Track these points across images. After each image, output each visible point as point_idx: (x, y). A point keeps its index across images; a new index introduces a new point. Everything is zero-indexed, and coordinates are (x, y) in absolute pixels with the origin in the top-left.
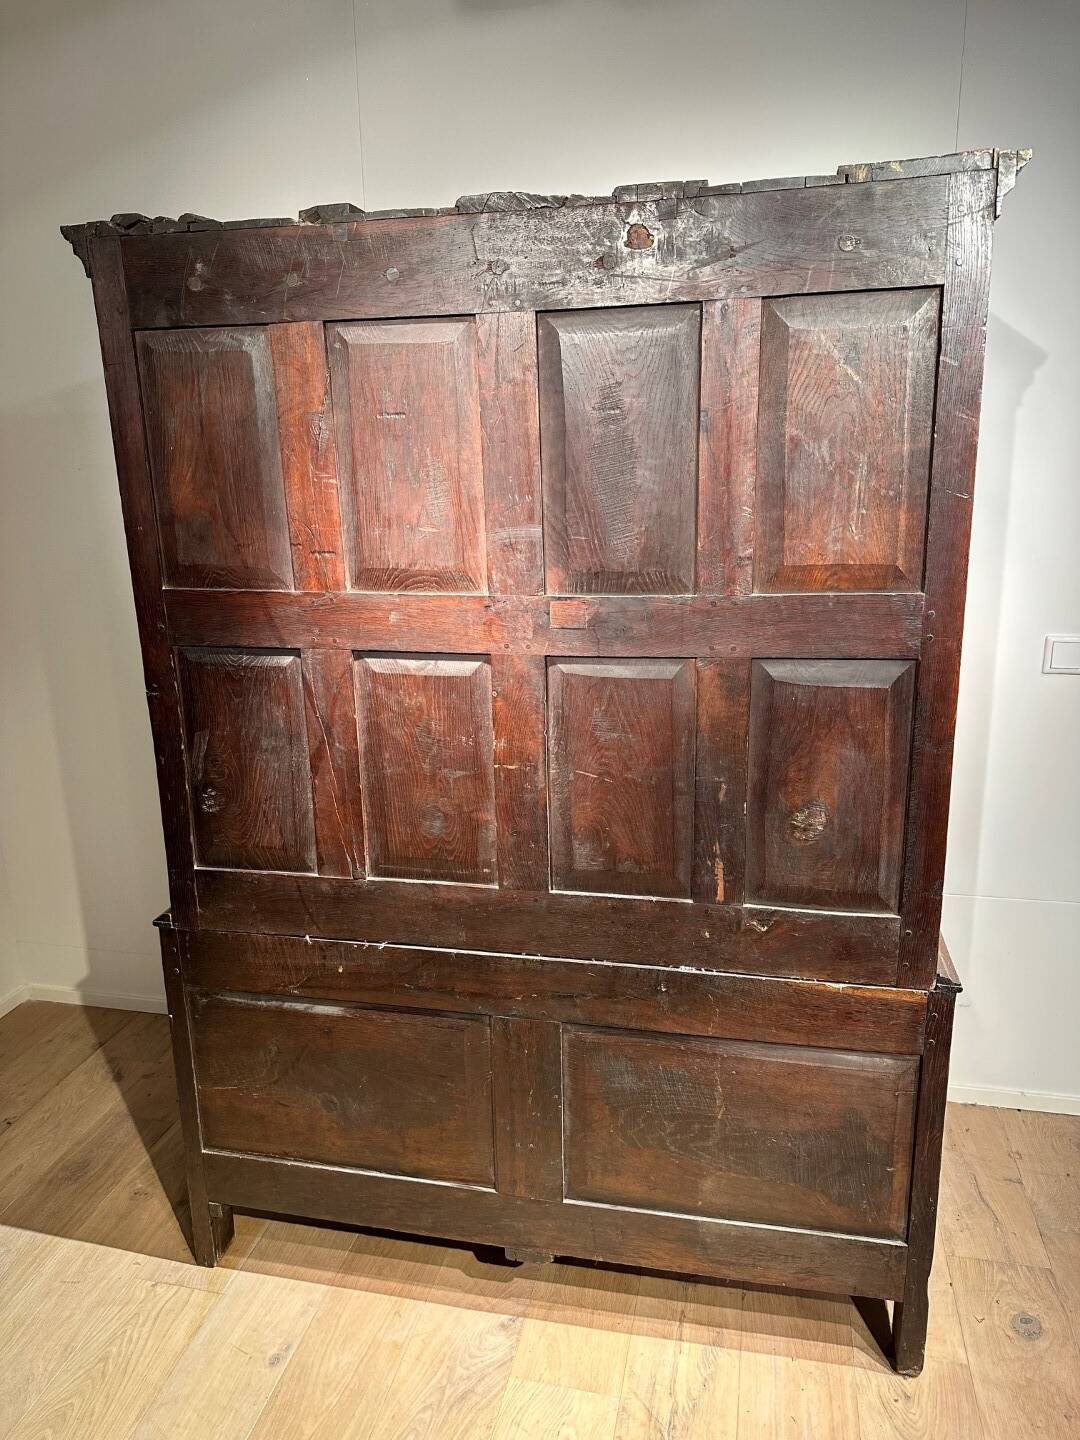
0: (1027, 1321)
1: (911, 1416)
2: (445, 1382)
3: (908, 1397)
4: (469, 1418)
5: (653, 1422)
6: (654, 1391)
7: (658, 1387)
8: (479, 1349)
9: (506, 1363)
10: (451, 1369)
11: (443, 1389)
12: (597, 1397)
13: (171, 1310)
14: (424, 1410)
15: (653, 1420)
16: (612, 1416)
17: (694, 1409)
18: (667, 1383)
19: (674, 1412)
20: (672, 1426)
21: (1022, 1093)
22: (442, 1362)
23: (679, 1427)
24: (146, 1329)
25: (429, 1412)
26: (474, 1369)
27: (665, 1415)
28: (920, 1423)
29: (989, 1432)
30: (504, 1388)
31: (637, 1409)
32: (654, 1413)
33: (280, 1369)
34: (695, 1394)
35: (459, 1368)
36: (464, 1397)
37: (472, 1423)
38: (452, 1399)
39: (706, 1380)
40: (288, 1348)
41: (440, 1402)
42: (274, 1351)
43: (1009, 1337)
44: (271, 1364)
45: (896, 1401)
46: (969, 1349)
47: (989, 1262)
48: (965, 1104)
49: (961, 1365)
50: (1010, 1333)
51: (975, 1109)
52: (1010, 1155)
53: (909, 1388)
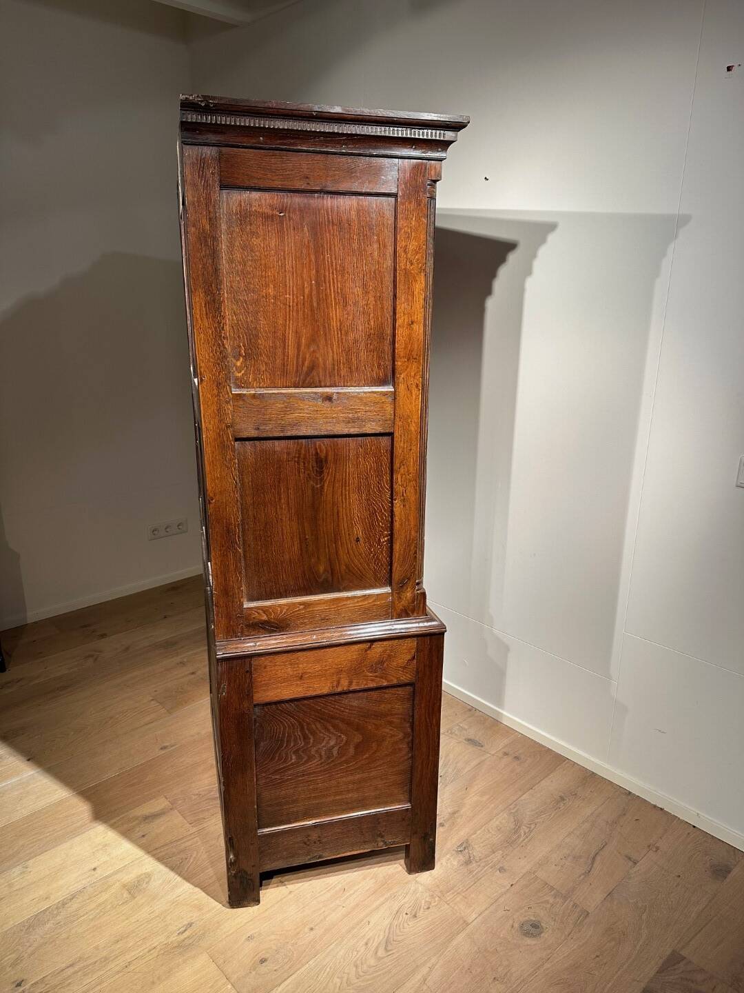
0: (536, 926)
1: (405, 925)
3: (415, 916)
13: (149, 712)
24: (134, 714)
28: (405, 930)
33: (163, 752)
37: (208, 810)
40: (173, 746)
42: (167, 744)
43: (513, 926)
44: (162, 749)
45: (406, 914)
46: (480, 918)
47: (552, 888)
48: (655, 806)
49: (465, 921)
50: (516, 925)
51: (661, 812)
52: (649, 846)
53: (420, 914)
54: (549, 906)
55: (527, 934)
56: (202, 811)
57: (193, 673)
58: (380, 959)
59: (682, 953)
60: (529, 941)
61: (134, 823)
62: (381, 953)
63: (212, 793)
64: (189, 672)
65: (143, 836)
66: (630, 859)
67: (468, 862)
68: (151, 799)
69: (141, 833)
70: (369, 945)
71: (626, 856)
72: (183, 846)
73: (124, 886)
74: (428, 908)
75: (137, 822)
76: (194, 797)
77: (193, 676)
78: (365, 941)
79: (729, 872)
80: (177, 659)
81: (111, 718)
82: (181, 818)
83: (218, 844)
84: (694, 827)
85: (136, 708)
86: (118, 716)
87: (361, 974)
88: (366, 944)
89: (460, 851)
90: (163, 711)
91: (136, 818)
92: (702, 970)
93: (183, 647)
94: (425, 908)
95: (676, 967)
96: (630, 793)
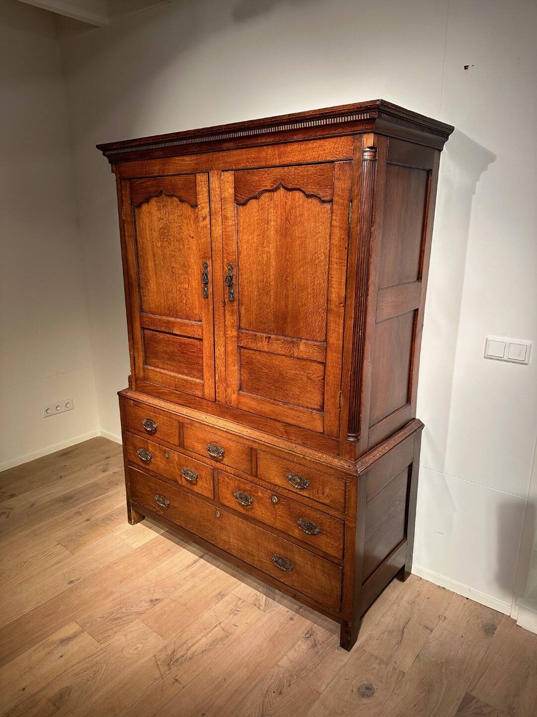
0: (369, 688)
1: (274, 701)
2: (115, 611)
3: (280, 693)
4: (112, 626)
5: (171, 656)
6: (182, 646)
7: (184, 646)
8: (136, 605)
9: (140, 614)
10: (121, 608)
11: (113, 613)
12: (161, 638)
13: (56, 554)
14: (102, 617)
15: (173, 655)
16: (160, 647)
17: (191, 658)
18: (190, 645)
19: (183, 656)
20: (177, 660)
21: (470, 589)
22: (120, 604)
23: (179, 662)
24: (44, 557)
25: (102, 619)
26: (128, 611)
27: (178, 656)
28: (275, 705)
30: (132, 622)
31: (170, 650)
32: (175, 653)
33: (71, 585)
34: (196, 653)
35: (124, 609)
36: (116, 619)
37: (112, 628)
38: (113, 618)
39: (206, 650)
40: (78, 580)
41: (108, 617)
42: (73, 579)
43: (352, 691)
44: (69, 583)
45: (274, 692)
46: (328, 688)
47: (377, 657)
48: (439, 587)
49: (318, 692)
50: (355, 690)
51: (443, 590)
52: (439, 617)
53: (285, 690)
54: (376, 671)
55: (363, 695)
56: (107, 630)
57: (88, 520)
59: (472, 694)
60: (365, 701)
61: (52, 647)
63: (113, 615)
64: (84, 519)
65: (61, 656)
66: (427, 628)
67: (314, 646)
68: (65, 625)
69: (60, 654)
71: (425, 626)
72: (95, 660)
73: (50, 700)
74: (290, 685)
75: (55, 645)
76: (99, 620)
77: (87, 523)
79: (495, 629)
80: (74, 510)
81: (25, 563)
82: (90, 638)
83: (122, 656)
84: (467, 599)
85: (46, 552)
86: (30, 560)
89: (308, 637)
90: (67, 553)
91: (53, 643)
92: (487, 705)
93: (77, 500)
94: (287, 685)
95: (470, 705)
96: (421, 578)
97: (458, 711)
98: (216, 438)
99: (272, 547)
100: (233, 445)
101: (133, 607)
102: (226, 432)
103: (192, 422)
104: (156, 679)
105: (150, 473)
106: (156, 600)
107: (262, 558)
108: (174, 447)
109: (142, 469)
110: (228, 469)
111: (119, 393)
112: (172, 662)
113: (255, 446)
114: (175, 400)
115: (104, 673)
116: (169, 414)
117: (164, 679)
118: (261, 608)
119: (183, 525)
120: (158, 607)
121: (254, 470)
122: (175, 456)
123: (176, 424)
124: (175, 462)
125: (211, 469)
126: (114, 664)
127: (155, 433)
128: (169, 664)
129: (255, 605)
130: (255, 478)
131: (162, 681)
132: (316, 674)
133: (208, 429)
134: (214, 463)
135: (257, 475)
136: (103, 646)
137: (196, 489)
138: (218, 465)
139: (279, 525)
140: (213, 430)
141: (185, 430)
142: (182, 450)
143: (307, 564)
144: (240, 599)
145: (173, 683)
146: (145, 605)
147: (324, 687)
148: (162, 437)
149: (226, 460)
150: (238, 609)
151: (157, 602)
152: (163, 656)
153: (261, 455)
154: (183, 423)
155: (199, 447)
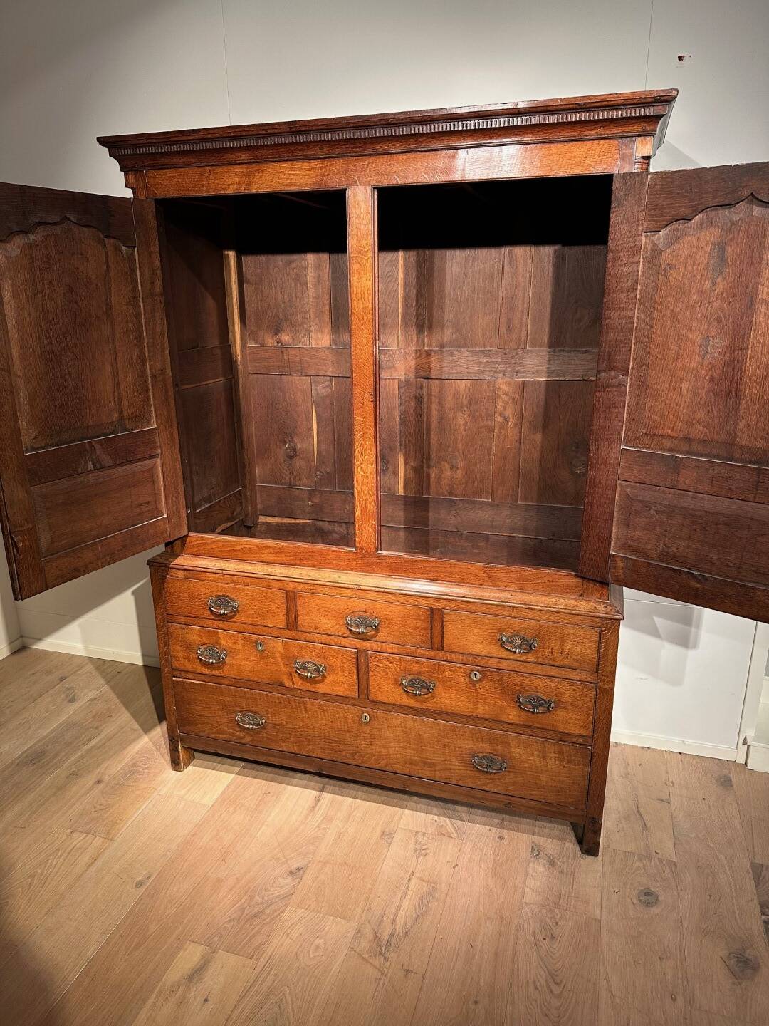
0: (649, 894)
1: (552, 950)
2: (246, 905)
3: (553, 937)
4: (257, 929)
5: (376, 940)
6: (381, 922)
7: (385, 920)
8: (273, 886)
9: (287, 897)
10: (252, 898)
11: (243, 910)
12: (343, 922)
13: (79, 848)
14: (230, 921)
15: (377, 938)
16: (351, 935)
17: (406, 934)
18: (392, 916)
19: (392, 935)
20: (388, 944)
21: (683, 741)
22: (246, 893)
23: (393, 945)
24: (62, 859)
25: (231, 923)
26: (266, 898)
27: (385, 937)
28: (557, 955)
29: (604, 964)
30: (283, 912)
31: (368, 932)
32: (379, 935)
33: (142, 890)
34: (408, 925)
35: (257, 897)
36: (256, 916)
37: (258, 932)
38: (247, 917)
39: (418, 916)
40: (149, 877)
41: (240, 917)
42: (140, 878)
43: (633, 903)
44: (137, 886)
45: (545, 939)
46: (604, 910)
47: (633, 854)
48: (642, 748)
49: (595, 919)
50: (635, 901)
51: (649, 751)
52: (666, 784)
53: (556, 932)
54: (643, 871)
55: (649, 904)
56: (252, 938)
57: (99, 782)
58: (559, 996)
59: (757, 861)
60: (655, 910)
61: (180, 992)
62: (556, 990)
63: (246, 912)
64: (92, 783)
65: (206, 1000)
66: (662, 800)
67: (552, 863)
68: (177, 953)
69: (200, 1000)
70: (540, 988)
71: (658, 799)
72: (265, 986)
74: (557, 924)
75: (182, 988)
76: (228, 926)
77: (101, 786)
78: (532, 986)
79: (731, 780)
80: (62, 771)
81: (32, 876)
82: (233, 957)
83: (303, 965)
84: (680, 753)
85: (58, 850)
87: (556, 1020)
88: (536, 988)
89: (537, 855)
90: (98, 841)
93: (57, 755)
94: (554, 924)
95: (763, 874)
96: (616, 743)
97: (756, 887)
98: (362, 605)
99: (468, 745)
100: (395, 611)
101: (269, 891)
102: (384, 592)
103: (314, 587)
104: (378, 980)
105: (223, 682)
106: (298, 869)
107: (450, 764)
108: (275, 632)
109: (203, 677)
110: (388, 648)
111: (149, 562)
112: (383, 948)
113: (438, 605)
114: (272, 557)
115: (292, 1000)
116: (266, 581)
117: (389, 975)
118: (452, 835)
119: (295, 749)
120: (308, 878)
121: (436, 640)
122: (277, 646)
123: (280, 595)
124: (277, 655)
125: (353, 653)
126: (298, 981)
127: (235, 615)
128: (381, 954)
129: (442, 834)
130: (437, 652)
131: (387, 980)
132: (577, 898)
133: (348, 593)
134: (358, 643)
135: (443, 647)
136: (262, 962)
137: (321, 688)
138: (367, 644)
139: (482, 710)
140: (358, 593)
141: (300, 601)
142: (294, 634)
143: (533, 755)
144: (417, 832)
145: (405, 976)
146: (287, 883)
147: (598, 912)
148: (250, 620)
149: (382, 635)
150: (424, 847)
151: (301, 872)
152: (364, 944)
153: (451, 616)
154: (294, 592)
155: (327, 624)
